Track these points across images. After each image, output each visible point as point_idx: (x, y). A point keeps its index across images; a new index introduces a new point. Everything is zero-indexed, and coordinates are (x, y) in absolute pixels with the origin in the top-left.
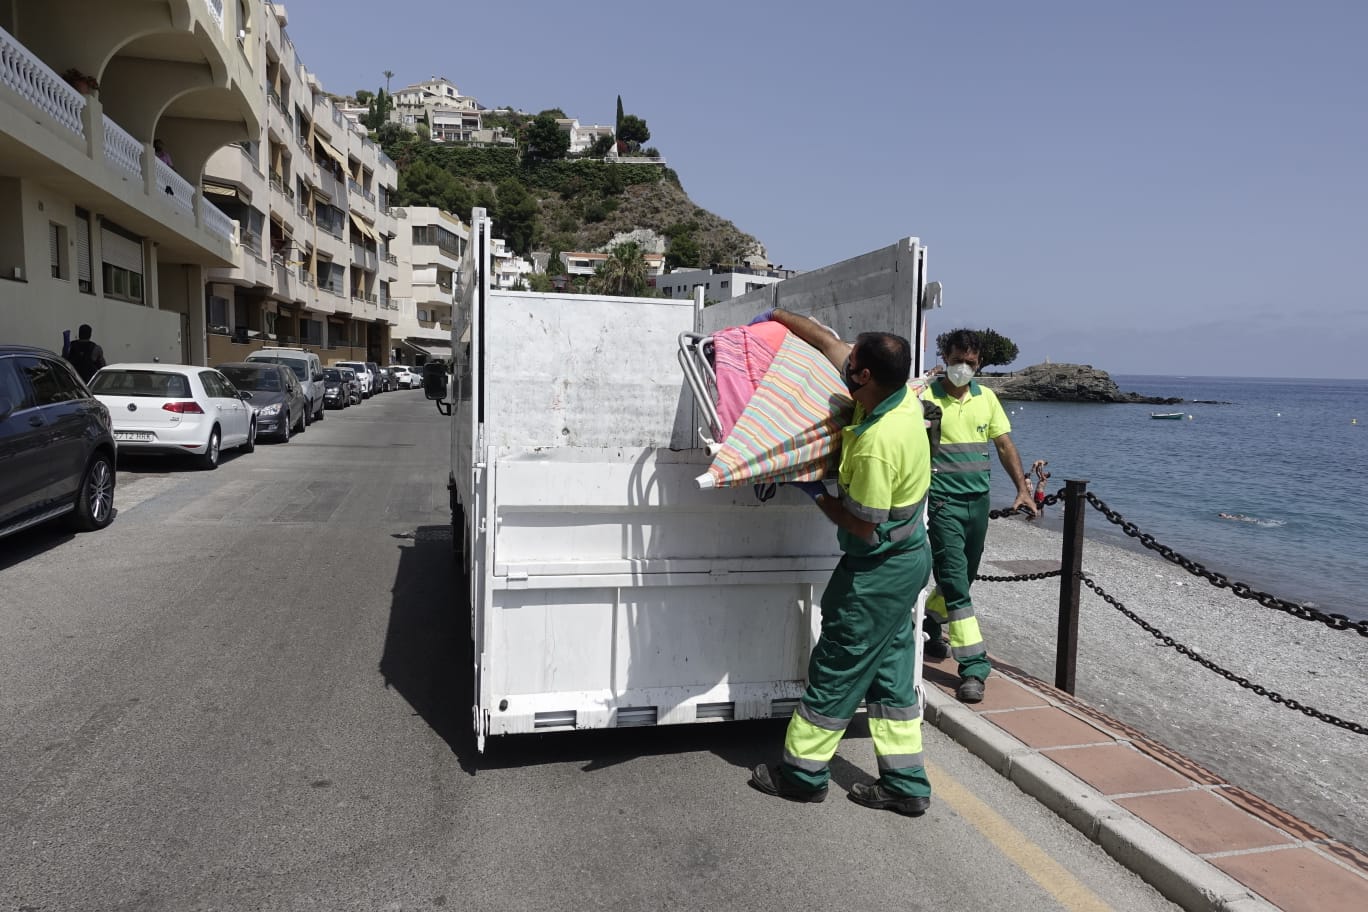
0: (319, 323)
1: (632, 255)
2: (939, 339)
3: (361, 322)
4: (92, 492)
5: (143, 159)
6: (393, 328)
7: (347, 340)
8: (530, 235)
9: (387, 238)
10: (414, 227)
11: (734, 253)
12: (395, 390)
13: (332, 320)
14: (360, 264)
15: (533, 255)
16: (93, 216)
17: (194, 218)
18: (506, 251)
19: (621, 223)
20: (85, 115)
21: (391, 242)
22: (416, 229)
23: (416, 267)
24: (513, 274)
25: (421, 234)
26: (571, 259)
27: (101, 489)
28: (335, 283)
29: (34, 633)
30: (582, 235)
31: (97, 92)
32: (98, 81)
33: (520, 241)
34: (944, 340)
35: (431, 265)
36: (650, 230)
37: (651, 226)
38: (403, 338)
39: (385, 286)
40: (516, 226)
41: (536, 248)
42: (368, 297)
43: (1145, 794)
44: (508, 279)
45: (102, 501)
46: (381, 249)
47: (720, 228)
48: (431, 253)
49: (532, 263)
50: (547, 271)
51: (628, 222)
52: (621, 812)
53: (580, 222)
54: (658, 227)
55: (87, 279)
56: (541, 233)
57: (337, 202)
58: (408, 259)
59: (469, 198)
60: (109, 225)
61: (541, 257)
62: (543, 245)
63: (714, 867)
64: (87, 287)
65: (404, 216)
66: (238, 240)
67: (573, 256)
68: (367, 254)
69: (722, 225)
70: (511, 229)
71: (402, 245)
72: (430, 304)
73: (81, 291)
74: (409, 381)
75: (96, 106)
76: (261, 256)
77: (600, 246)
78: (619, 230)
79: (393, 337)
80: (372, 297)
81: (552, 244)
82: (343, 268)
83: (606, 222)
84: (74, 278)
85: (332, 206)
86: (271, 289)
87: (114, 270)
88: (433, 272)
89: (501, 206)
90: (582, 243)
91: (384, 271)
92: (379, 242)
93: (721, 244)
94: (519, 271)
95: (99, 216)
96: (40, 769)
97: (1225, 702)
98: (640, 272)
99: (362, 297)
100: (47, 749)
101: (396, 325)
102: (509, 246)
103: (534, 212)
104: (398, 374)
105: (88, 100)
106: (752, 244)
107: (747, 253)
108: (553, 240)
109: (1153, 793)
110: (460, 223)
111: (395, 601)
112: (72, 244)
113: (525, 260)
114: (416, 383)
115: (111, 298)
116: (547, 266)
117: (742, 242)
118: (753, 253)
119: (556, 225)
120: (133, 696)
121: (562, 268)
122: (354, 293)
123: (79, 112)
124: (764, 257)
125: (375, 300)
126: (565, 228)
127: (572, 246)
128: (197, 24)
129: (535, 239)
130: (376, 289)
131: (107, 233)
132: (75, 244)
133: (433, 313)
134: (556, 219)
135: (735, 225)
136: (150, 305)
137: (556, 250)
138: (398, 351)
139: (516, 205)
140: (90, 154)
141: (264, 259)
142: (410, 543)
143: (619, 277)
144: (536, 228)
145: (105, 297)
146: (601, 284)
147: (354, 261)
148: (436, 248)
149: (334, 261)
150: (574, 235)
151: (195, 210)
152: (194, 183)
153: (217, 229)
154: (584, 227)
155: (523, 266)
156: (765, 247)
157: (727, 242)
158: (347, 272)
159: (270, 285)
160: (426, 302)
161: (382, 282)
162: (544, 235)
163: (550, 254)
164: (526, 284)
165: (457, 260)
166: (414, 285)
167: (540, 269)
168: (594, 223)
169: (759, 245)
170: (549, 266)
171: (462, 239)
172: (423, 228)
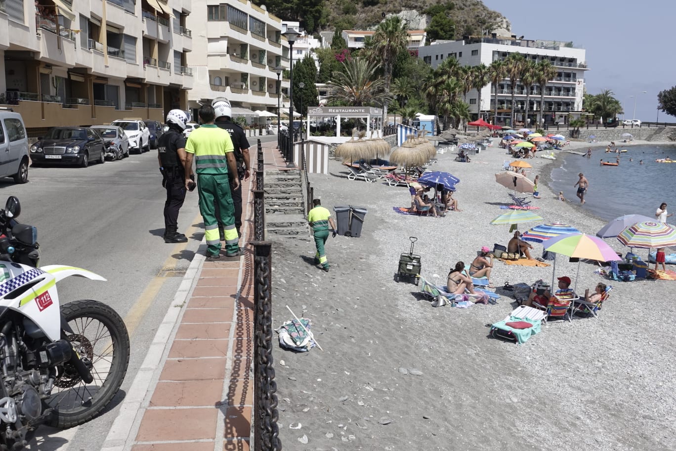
0: (117, 88)
1: (396, 28)
2: (660, 96)
3: (159, 87)
6: (189, 91)
7: (144, 102)
8: (319, 18)
9: (182, 16)
10: (208, 6)
11: (483, 27)
13: (128, 85)
14: (153, 35)
15: (322, 33)
18: (300, 31)
19: (391, 6)
21: (187, 19)
22: (210, 7)
23: (211, 40)
24: (305, 49)
25: (215, 12)
26: (351, 35)
28: (126, 51)
30: (360, 16)
33: (311, 22)
34: (665, 96)
35: (222, 38)
36: (414, 11)
37: (415, 7)
38: (198, 99)
39: (181, 56)
40: (307, 11)
41: (323, 28)
42: (163, 64)
44: (301, 53)
46: (175, 24)
47: (472, 7)
48: (223, 28)
49: (320, 40)
50: (331, 45)
51: (397, 5)
53: (359, 7)
54: (421, 8)
56: (327, 16)
58: (203, 33)
61: (327, 35)
62: (329, 26)
67: (351, 33)
68: (160, 27)
69: (473, 5)
70: (304, 13)
71: (197, 21)
72: (222, 71)
76: (23, 20)
77: (374, 25)
78: (389, 11)
79: (189, 99)
80: (165, 65)
81: (336, 24)
82: (133, 40)
83: (379, 5)
86: (39, 53)
88: (224, 44)
90: (360, 23)
91: (178, 42)
92: (172, 17)
93: (473, 20)
94: (310, 47)
98: (401, 42)
99: (155, 65)
101: (191, 89)
102: (303, 26)
106: (498, 19)
107: (495, 27)
108: (336, 21)
110: (249, 3)
113: (315, 38)
116: (331, 42)
117: (490, 18)
118: (499, 26)
119: (340, 10)
121: (344, 43)
122: (147, 61)
124: (508, 30)
125: (169, 68)
126: (347, 11)
127: (352, 26)
129: (323, 21)
130: (171, 58)
133: (227, 79)
134: (339, 5)
135: (485, 4)
137: (340, 29)
141: (27, 24)
143: (384, 47)
144: (324, 12)
146: (370, 53)
147: (146, 33)
148: (226, 24)
149: (125, 32)
150: (354, 16)
154: (362, 10)
155: (313, 42)
156: (509, 22)
157: (478, 18)
158: (140, 44)
159: (37, 50)
160: (218, 69)
161: (175, 52)
162: (330, 17)
163: (334, 32)
164: (315, 56)
165: (245, 34)
166: (209, 56)
167: (326, 45)
168: (370, 6)
169: (504, 20)
170: (333, 42)
171: (250, 16)
172: (216, 6)
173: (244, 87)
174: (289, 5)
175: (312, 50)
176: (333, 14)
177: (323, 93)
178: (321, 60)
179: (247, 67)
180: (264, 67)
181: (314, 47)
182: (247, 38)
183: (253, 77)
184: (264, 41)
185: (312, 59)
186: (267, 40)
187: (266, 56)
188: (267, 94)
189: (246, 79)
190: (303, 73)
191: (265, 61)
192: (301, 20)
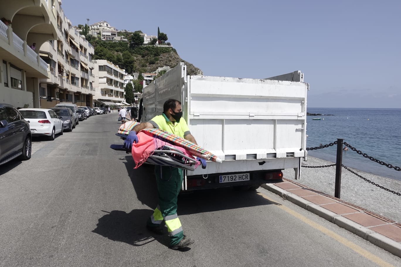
0: (72, 95)
3: (84, 95)
4: (26, 148)
5: (23, 45)
6: (93, 96)
7: (80, 100)
8: (132, 68)
9: (91, 69)
10: (99, 66)
11: (194, 73)
12: (96, 115)
13: (75, 94)
14: (84, 77)
15: (134, 74)
16: (8, 63)
17: (37, 63)
18: (125, 73)
19: (160, 65)
20: (8, 32)
21: (92, 70)
23: (100, 78)
24: (128, 80)
25: (101, 68)
26: (145, 75)
27: (28, 147)
28: (76, 83)
29: (27, 192)
30: (148, 68)
31: (11, 25)
32: (11, 21)
33: (130, 70)
35: (104, 77)
36: (168, 67)
37: (169, 65)
38: (97, 99)
39: (91, 83)
40: (128, 65)
41: (134, 72)
42: (86, 87)
43: (376, 226)
44: (126, 81)
45: (29, 151)
46: (90, 73)
47: (189, 66)
48: (105, 74)
49: (133, 76)
50: (138, 79)
51: (162, 64)
52: (232, 238)
53: (148, 64)
54: (171, 66)
55: (6, 82)
56: (136, 67)
57: (76, 58)
58: (97, 75)
59: (114, 57)
60: (12, 66)
61: (136, 75)
62: (136, 71)
63: (267, 253)
64: (6, 85)
65: (96, 62)
66: (49, 70)
67: (145, 74)
68: (86, 74)
69: (190, 65)
70: (127, 66)
71: (96, 71)
72: (104, 89)
73: (5, 86)
74: (99, 112)
75: (11, 29)
76: (55, 74)
77: (154, 71)
78: (159, 67)
79: (93, 99)
80: (87, 87)
81: (139, 71)
82: (78, 78)
83: (155, 64)
84: (3, 82)
85: (75, 59)
87: (13, 79)
88: (105, 79)
89: (124, 59)
90: (148, 70)
91: (91, 79)
92: (89, 70)
93: (190, 71)
94: (130, 79)
95: (10, 63)
96: (53, 234)
97: (351, 199)
99: (84, 87)
100: (52, 228)
102: (126, 71)
103: (134, 61)
104: (96, 110)
105: (8, 28)
106: (199, 71)
107: (197, 73)
108: (139, 70)
109: (377, 226)
110: (113, 64)
111: (131, 179)
112: (2, 72)
113: (131, 76)
114: (101, 113)
115: (13, 88)
116: (138, 77)
117: (196, 70)
118: (199, 73)
119: (140, 65)
120: (69, 210)
121: (143, 78)
122: (82, 86)
123: (6, 31)
124: (202, 75)
125: (88, 88)
126: (143, 66)
127: (145, 71)
128: (42, 4)
129: (134, 69)
130: (89, 85)
131: (12, 69)
132: (3, 71)
133: (105, 91)
134: (140, 63)
135: (193, 65)
136: (24, 90)
137: (141, 73)
138: (95, 103)
139: (128, 59)
140: (9, 44)
141: (56, 76)
142: (126, 161)
144: (134, 66)
145: (12, 88)
147: (82, 76)
148: (106, 72)
149: (76, 76)
150: (146, 68)
151: (38, 61)
152: (37, 53)
153: (43, 66)
154: (149, 66)
155: (131, 77)
156: (202, 72)
157: (191, 70)
158: (80, 80)
159: (58, 84)
160: (103, 88)
161: (90, 83)
162: (137, 68)
163: (139, 74)
164: (132, 82)
165: (112, 75)
166: (99, 83)
167: (136, 78)
168: (152, 64)
169: (201, 71)
170: (139, 77)
171: (114, 69)
172: (102, 66)
173: (112, 95)
174: (121, 63)
175: (130, 80)
176: (138, 67)
177: (136, 96)
178: (134, 84)
179: (113, 88)
180: (118, 87)
181: (131, 79)
182: (113, 77)
183: (115, 91)
184: (118, 78)
185: (131, 84)
186: (119, 78)
187: (119, 84)
188: (119, 97)
189: (113, 92)
190: (129, 89)
191: (118, 85)
192: (125, 69)
